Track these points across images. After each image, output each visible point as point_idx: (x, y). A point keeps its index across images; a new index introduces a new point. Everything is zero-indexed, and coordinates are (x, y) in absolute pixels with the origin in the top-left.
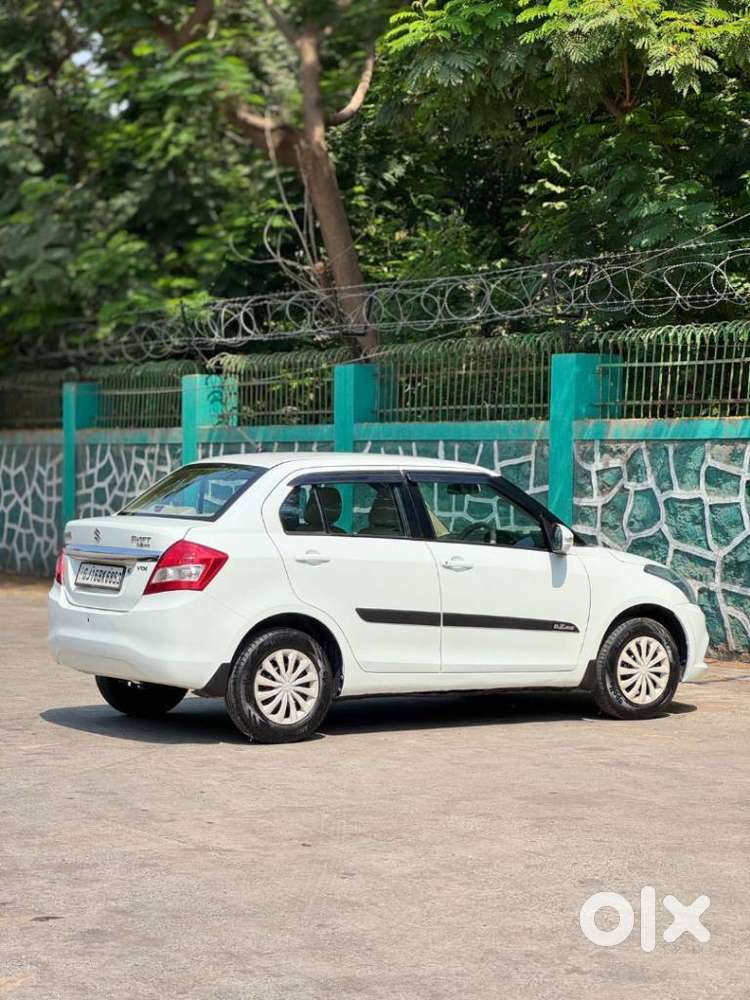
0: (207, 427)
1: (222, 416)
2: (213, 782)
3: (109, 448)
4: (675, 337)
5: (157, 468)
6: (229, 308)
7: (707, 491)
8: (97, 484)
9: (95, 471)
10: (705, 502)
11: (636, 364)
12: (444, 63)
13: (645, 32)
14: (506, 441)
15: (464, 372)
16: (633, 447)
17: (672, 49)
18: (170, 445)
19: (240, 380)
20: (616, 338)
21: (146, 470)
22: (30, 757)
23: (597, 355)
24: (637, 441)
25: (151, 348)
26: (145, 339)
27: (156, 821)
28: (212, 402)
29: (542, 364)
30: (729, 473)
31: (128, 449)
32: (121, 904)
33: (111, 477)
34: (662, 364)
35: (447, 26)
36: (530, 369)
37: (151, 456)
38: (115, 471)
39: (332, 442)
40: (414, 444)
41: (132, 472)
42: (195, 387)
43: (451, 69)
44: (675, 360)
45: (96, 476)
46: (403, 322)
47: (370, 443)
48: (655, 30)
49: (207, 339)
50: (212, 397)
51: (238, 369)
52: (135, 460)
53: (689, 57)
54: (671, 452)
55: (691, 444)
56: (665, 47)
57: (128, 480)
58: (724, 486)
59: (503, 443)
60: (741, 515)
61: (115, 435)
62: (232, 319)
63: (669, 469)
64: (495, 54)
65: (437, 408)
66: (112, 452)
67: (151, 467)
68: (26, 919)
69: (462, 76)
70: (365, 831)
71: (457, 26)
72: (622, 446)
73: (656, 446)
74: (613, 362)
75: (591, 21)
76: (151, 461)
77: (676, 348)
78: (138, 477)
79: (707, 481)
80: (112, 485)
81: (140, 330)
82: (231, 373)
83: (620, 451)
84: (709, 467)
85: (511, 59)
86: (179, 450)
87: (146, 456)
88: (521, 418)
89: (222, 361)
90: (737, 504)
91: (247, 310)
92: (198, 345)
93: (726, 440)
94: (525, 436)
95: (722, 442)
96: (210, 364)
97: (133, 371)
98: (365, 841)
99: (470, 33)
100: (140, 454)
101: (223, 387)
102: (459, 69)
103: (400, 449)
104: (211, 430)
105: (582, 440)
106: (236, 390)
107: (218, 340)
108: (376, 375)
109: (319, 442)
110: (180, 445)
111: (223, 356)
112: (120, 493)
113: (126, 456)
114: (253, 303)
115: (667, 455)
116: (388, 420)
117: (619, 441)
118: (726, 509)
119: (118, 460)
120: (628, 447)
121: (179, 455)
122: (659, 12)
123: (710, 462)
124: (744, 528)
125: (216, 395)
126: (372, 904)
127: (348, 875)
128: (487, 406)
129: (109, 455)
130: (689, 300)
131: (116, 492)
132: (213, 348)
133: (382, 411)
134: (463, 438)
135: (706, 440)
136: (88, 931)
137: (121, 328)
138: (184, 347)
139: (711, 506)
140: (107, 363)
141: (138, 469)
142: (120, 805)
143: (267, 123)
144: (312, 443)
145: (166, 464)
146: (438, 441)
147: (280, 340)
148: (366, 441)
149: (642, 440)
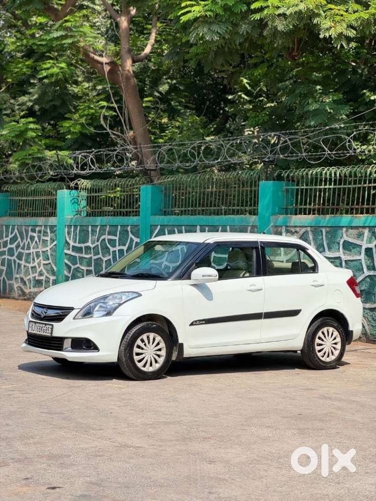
0: (70, 217)
1: (78, 211)
2: (114, 407)
3: (16, 227)
4: (326, 173)
5: (43, 238)
6: (82, 156)
7: (343, 252)
8: (9, 246)
9: (9, 239)
10: (342, 259)
11: (305, 187)
12: (209, 29)
13: (318, 15)
14: (234, 226)
15: (210, 190)
16: (304, 230)
17: (333, 24)
18: (49, 226)
19: (88, 193)
20: (294, 173)
21: (36, 239)
22: (9, 392)
23: (283, 182)
24: (306, 227)
25: (39, 175)
26: (36, 171)
27: (92, 430)
28: (73, 203)
29: (253, 186)
30: (355, 244)
31: (27, 228)
32: (94, 480)
33: (17, 242)
34: (318, 187)
35: (211, 9)
36: (247, 189)
37: (40, 232)
38: (19, 239)
39: (139, 225)
40: (183, 227)
41: (29, 240)
42: (64, 196)
43: (213, 32)
44: (325, 185)
45: (9, 242)
46: (177, 164)
47: (159, 226)
48: (323, 14)
49: (71, 171)
50: (73, 201)
51: (87, 188)
52: (30, 233)
53: (341, 28)
54: (324, 233)
55: (335, 229)
56: (329, 23)
57: (26, 244)
58: (353, 250)
59: (232, 227)
60: (362, 266)
61: (19, 221)
62: (84, 162)
63: (323, 241)
64: (235, 25)
65: (195, 208)
66: (18, 229)
67: (39, 238)
68: (43, 488)
69: (219, 36)
70: (210, 436)
71: (217, 10)
72: (298, 229)
73: (316, 229)
74: (292, 186)
75: (291, 9)
76: (39, 234)
77: (326, 179)
78: (32, 243)
79: (344, 248)
80: (18, 246)
81: (34, 166)
82: (83, 189)
83: (296, 232)
84: (345, 241)
85: (244, 28)
86: (55, 229)
87: (37, 232)
88: (241, 214)
89: (79, 183)
90: (360, 260)
91: (92, 157)
92: (65, 174)
93: (354, 227)
94: (244, 224)
95: (352, 228)
96: (72, 184)
97: (30, 187)
98: (212, 442)
99: (223, 14)
100: (33, 231)
101: (78, 197)
102: (217, 32)
103: (176, 230)
104: (72, 218)
105: (276, 226)
106: (85, 198)
107: (76, 172)
108: (162, 191)
109: (131, 225)
110: (55, 226)
111: (79, 180)
112: (21, 251)
113: (26, 232)
114: (95, 153)
115: (322, 234)
116: (169, 214)
117: (296, 227)
118: (354, 262)
119: (21, 234)
120: (300, 230)
121: (55, 231)
122: (325, 5)
123: (345, 238)
124: (364, 273)
125: (75, 200)
126: (233, 480)
127: (211, 462)
128: (223, 208)
129: (16, 230)
130: (335, 154)
131: (20, 250)
132: (73, 176)
133: (165, 210)
134: (210, 224)
135: (343, 227)
136: (81, 496)
137: (23, 165)
138: (57, 175)
139: (345, 261)
140: (15, 183)
141: (32, 238)
142: (69, 420)
143: (104, 60)
144: (128, 226)
145: (48, 236)
146: (197, 226)
147: (109, 172)
148: (158, 225)
149: (308, 227)
